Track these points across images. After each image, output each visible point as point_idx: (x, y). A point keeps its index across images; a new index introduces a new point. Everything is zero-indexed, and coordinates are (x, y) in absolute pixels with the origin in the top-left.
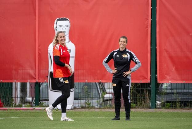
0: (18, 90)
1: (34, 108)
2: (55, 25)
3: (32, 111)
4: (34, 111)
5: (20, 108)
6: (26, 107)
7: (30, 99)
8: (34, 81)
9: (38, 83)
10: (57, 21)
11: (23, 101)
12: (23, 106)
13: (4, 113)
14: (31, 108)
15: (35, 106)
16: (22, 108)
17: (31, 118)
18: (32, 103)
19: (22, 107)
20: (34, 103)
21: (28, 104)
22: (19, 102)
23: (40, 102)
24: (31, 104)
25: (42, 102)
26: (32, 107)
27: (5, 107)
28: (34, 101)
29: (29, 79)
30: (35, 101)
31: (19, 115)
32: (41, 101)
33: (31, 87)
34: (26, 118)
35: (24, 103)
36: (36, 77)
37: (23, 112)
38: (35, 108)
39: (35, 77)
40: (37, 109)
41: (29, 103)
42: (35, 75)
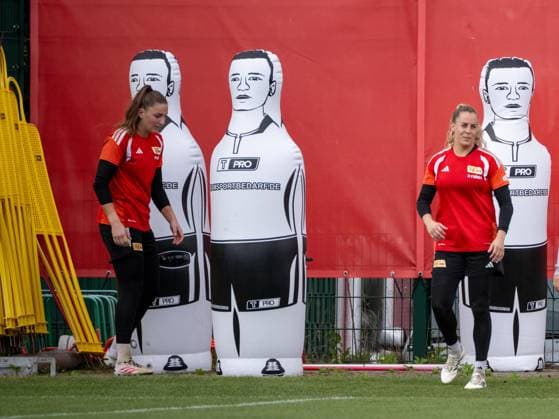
0: (357, 303)
1: (409, 365)
2: (482, 81)
3: (402, 375)
4: (409, 376)
5: (361, 366)
6: (382, 362)
7: (396, 335)
8: (409, 274)
9: (425, 282)
10: (489, 69)
11: (372, 340)
12: (373, 358)
13: (309, 381)
14: (401, 366)
15: (414, 359)
16: (367, 366)
17: (398, 399)
18: (402, 348)
19: (369, 362)
20: (409, 350)
21: (388, 352)
22: (358, 344)
23: (429, 344)
24: (399, 354)
25: (435, 345)
26: (401, 361)
27: (313, 363)
28: (408, 341)
29: (394, 267)
30: (415, 341)
31: (358, 391)
32: (435, 341)
33: (399, 295)
34: (382, 398)
35: (377, 350)
36: (416, 260)
37: (373, 380)
38: (414, 366)
39: (413, 261)
40: (419, 370)
41: (394, 347)
42: (414, 253)
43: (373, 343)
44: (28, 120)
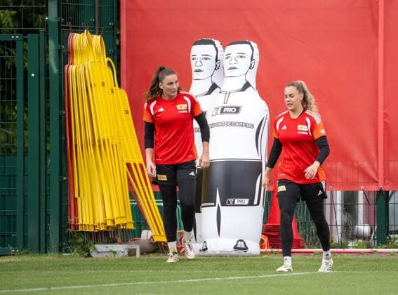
0: (339, 208)
1: (374, 250)
3: (369, 257)
4: (374, 257)
5: (342, 250)
6: (356, 247)
7: (365, 229)
8: (374, 188)
9: (384, 193)
11: (349, 232)
12: (350, 244)
13: (307, 260)
14: (369, 250)
15: (378, 245)
16: (346, 250)
17: (368, 272)
18: (370, 238)
19: (347, 247)
20: (374, 239)
21: (361, 241)
22: (340, 235)
23: (388, 235)
24: (367, 242)
25: (392, 236)
26: (369, 247)
27: (310, 248)
28: (373, 233)
29: (364, 183)
30: (378, 233)
31: (340, 267)
32: (391, 233)
33: (367, 202)
34: (356, 272)
35: (352, 239)
36: (378, 178)
37: (350, 260)
38: (378, 250)
39: (376, 179)
40: (381, 253)
41: (364, 238)
42: (377, 174)
43: (350, 234)
44: (120, 87)
